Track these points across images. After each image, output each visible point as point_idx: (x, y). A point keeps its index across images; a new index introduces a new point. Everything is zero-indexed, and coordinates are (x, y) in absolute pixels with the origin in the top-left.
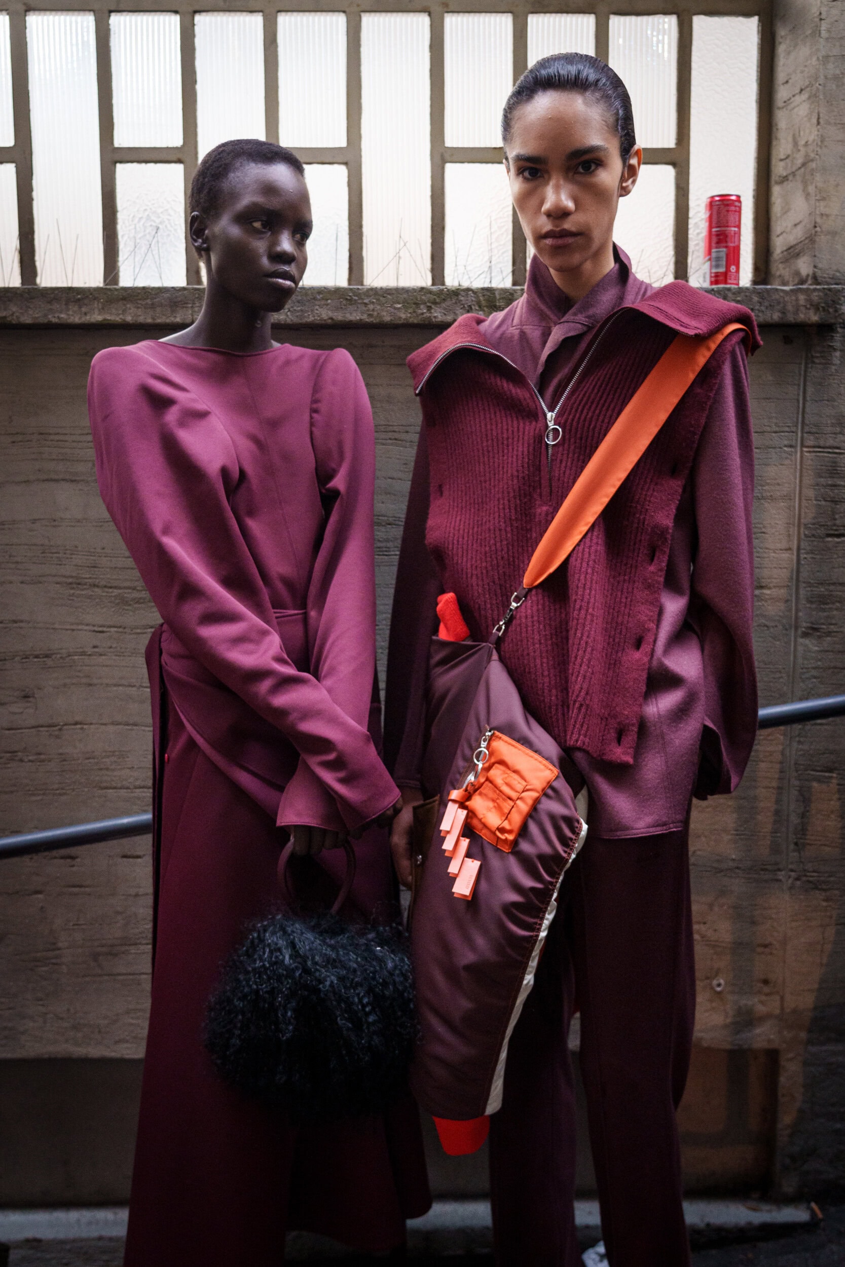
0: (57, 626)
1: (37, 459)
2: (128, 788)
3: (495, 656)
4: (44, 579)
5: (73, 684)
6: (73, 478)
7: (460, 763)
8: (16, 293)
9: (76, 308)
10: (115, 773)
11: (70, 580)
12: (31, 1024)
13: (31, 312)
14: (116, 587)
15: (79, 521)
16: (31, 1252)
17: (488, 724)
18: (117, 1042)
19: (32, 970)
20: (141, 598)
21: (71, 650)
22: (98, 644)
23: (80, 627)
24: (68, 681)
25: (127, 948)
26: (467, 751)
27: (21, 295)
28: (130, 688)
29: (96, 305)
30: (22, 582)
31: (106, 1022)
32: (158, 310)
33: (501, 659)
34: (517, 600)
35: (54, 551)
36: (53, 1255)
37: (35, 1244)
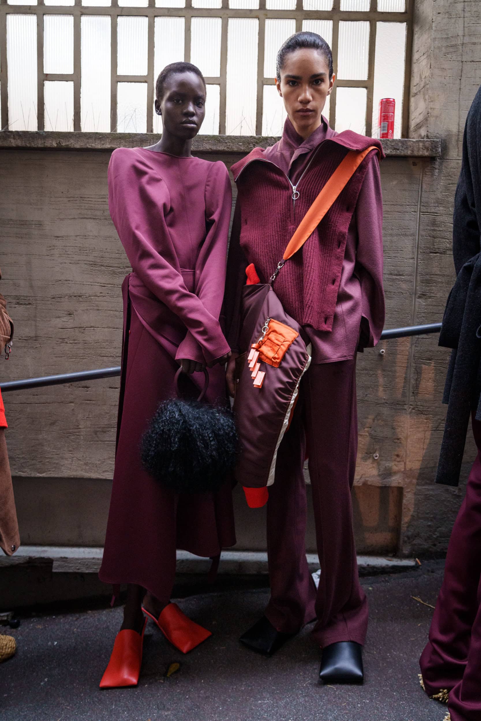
0: (85, 283)
1: (79, 209)
2: (113, 357)
3: (271, 289)
4: (80, 262)
5: (91, 309)
6: (94, 217)
7: (256, 334)
8: (73, 135)
9: (99, 142)
10: (108, 350)
11: (91, 263)
12: (66, 462)
13: (79, 143)
14: (111, 267)
15: (96, 237)
16: (63, 563)
17: (268, 316)
18: (104, 472)
19: (67, 437)
20: (122, 272)
21: (91, 294)
22: (103, 292)
23: (95, 284)
24: (88, 308)
25: (110, 429)
26: (259, 328)
27: (75, 135)
28: (116, 312)
29: (108, 141)
30: (70, 263)
31: (99, 462)
32: (135, 143)
33: (274, 290)
34: (281, 265)
35: (85, 250)
36: (73, 565)
37: (65, 559)
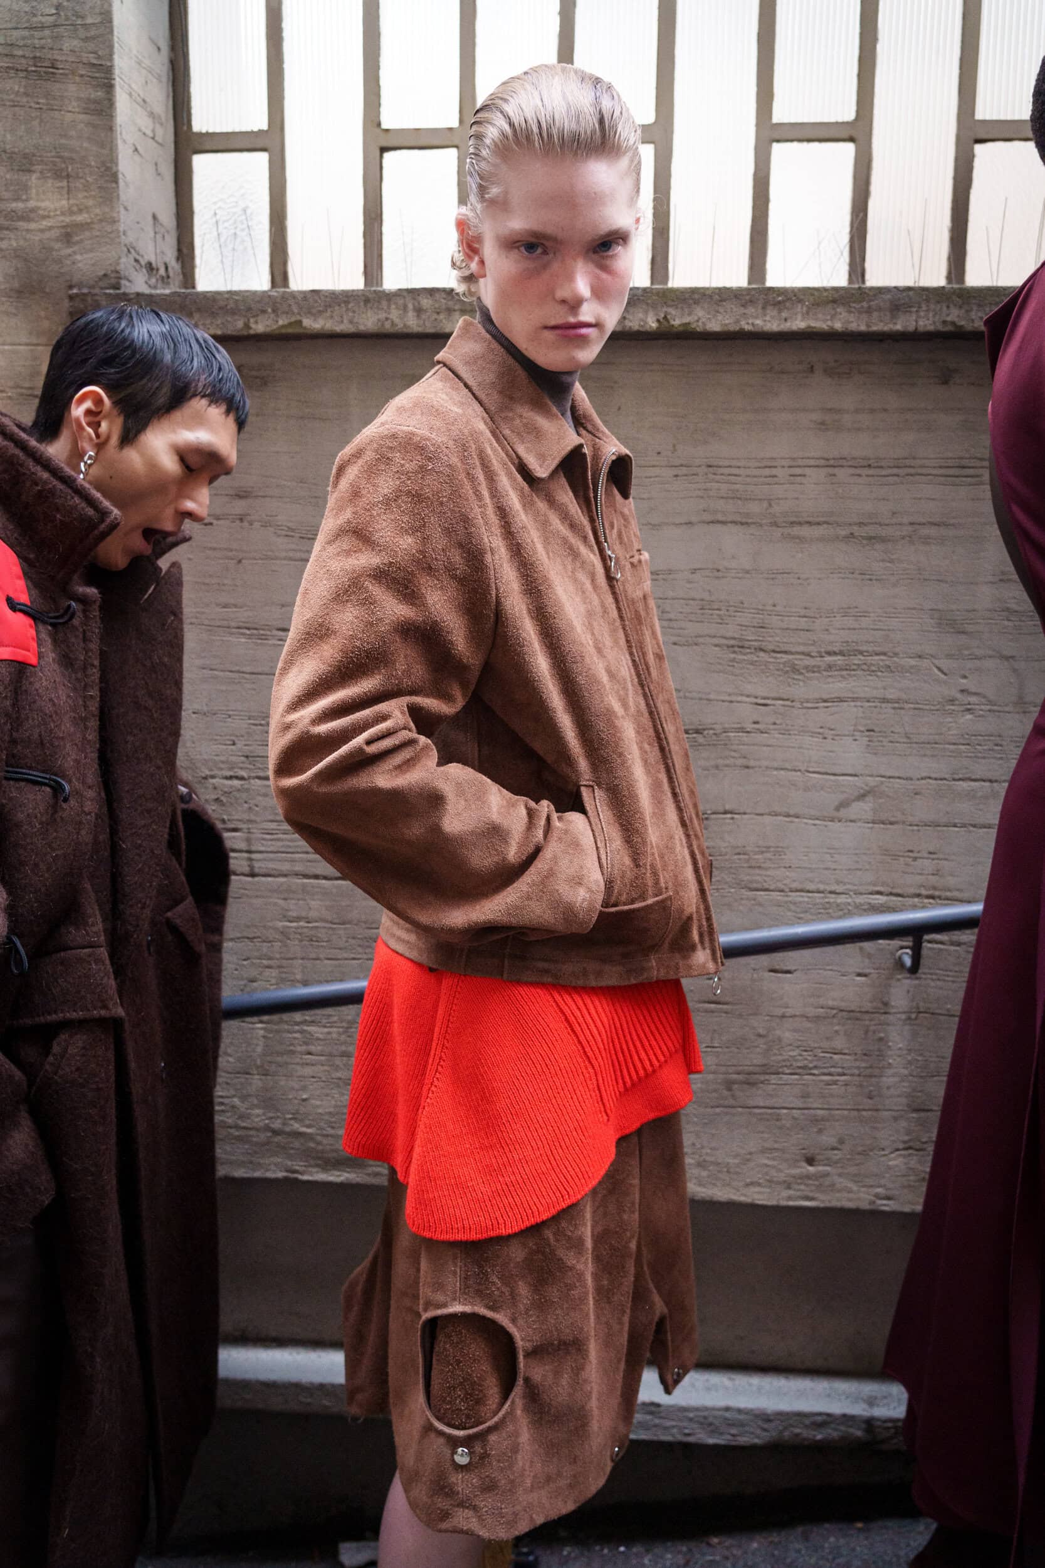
0: (712, 696)
1: (702, 497)
2: (782, 891)
4: (701, 640)
5: (727, 766)
6: (744, 520)
8: (705, 295)
9: (775, 313)
10: (768, 873)
11: (732, 642)
13: (720, 317)
14: (785, 652)
15: (747, 572)
16: (649, 1417)
18: (747, 1185)
20: (814, 666)
21: (727, 726)
22: (760, 719)
23: (739, 698)
24: (720, 762)
25: (767, 1077)
27: (711, 297)
28: (794, 773)
29: (799, 309)
30: (675, 644)
31: (737, 1161)
32: (875, 314)
35: (716, 607)
36: (674, 1423)
37: (653, 1409)
